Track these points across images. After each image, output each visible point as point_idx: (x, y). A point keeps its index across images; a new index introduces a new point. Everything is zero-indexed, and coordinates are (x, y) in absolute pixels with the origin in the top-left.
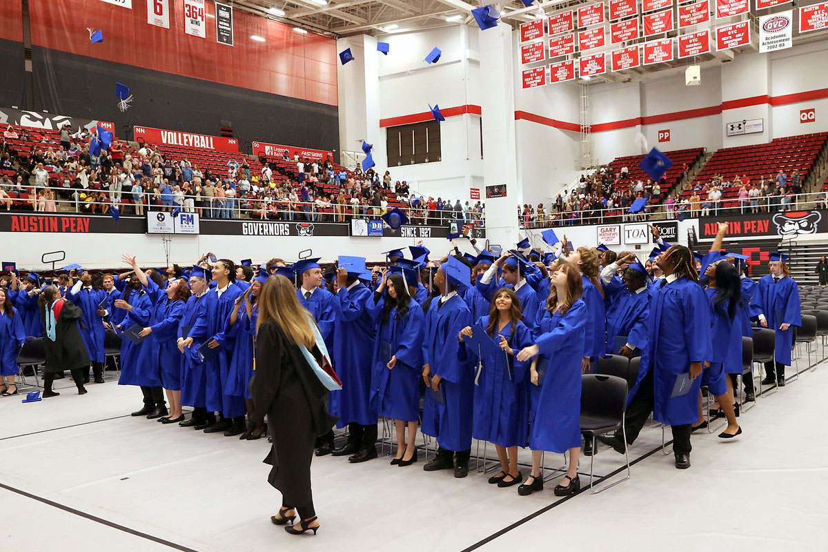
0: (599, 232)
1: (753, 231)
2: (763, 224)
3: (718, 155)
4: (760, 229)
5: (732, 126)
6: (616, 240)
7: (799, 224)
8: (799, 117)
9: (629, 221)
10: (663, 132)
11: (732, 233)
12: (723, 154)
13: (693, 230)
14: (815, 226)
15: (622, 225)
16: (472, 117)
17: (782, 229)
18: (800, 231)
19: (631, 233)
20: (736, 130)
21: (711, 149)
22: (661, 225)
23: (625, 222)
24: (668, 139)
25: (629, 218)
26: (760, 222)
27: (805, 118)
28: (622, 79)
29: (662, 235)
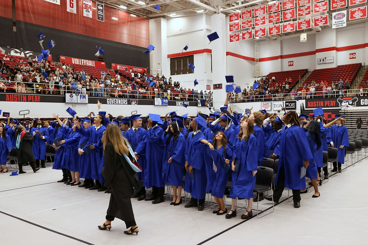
0: (262, 105)
1: (329, 105)
2: (333, 102)
3: (314, 72)
4: (332, 105)
5: (320, 60)
6: (269, 109)
7: (348, 103)
8: (349, 56)
10: (290, 62)
11: (319, 106)
12: (316, 72)
13: (303, 104)
14: (355, 103)
15: (272, 102)
16: (207, 54)
17: (341, 105)
18: (349, 106)
19: (276, 105)
20: (322, 61)
21: (311, 69)
22: (289, 102)
24: (293, 65)
25: (275, 99)
27: (352, 57)
28: (273, 39)
29: (289, 106)
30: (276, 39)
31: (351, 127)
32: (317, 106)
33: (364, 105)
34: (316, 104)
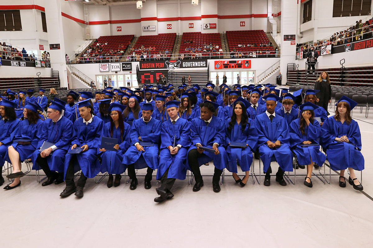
0: (100, 66)
1: (159, 67)
2: (162, 65)
3: (140, 38)
4: (161, 66)
5: (145, 27)
6: (107, 70)
7: (174, 65)
8: (166, 27)
9: (112, 62)
10: (119, 27)
11: (151, 67)
12: (142, 38)
13: (138, 66)
14: (179, 66)
15: (110, 63)
16: (37, 11)
17: (168, 66)
18: (174, 67)
19: (113, 67)
20: (146, 29)
21: (138, 36)
22: (125, 64)
23: (111, 62)
24: (121, 30)
25: (111, 60)
26: (161, 64)
27: (169, 27)
28: (103, 3)
29: (126, 68)
30: (106, 4)
31: (177, 84)
32: (150, 67)
33: (185, 67)
34: (148, 66)
